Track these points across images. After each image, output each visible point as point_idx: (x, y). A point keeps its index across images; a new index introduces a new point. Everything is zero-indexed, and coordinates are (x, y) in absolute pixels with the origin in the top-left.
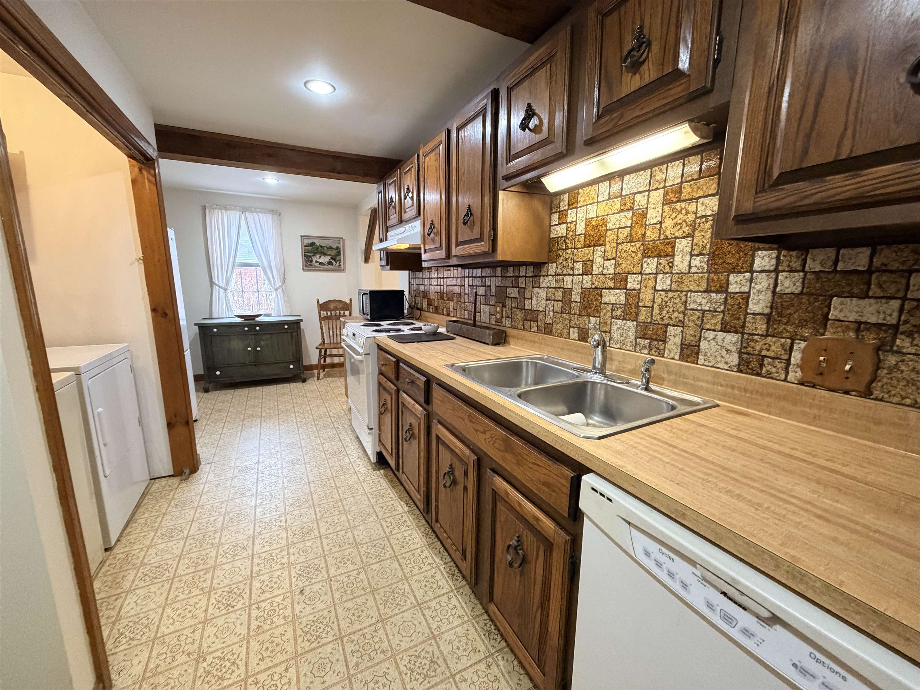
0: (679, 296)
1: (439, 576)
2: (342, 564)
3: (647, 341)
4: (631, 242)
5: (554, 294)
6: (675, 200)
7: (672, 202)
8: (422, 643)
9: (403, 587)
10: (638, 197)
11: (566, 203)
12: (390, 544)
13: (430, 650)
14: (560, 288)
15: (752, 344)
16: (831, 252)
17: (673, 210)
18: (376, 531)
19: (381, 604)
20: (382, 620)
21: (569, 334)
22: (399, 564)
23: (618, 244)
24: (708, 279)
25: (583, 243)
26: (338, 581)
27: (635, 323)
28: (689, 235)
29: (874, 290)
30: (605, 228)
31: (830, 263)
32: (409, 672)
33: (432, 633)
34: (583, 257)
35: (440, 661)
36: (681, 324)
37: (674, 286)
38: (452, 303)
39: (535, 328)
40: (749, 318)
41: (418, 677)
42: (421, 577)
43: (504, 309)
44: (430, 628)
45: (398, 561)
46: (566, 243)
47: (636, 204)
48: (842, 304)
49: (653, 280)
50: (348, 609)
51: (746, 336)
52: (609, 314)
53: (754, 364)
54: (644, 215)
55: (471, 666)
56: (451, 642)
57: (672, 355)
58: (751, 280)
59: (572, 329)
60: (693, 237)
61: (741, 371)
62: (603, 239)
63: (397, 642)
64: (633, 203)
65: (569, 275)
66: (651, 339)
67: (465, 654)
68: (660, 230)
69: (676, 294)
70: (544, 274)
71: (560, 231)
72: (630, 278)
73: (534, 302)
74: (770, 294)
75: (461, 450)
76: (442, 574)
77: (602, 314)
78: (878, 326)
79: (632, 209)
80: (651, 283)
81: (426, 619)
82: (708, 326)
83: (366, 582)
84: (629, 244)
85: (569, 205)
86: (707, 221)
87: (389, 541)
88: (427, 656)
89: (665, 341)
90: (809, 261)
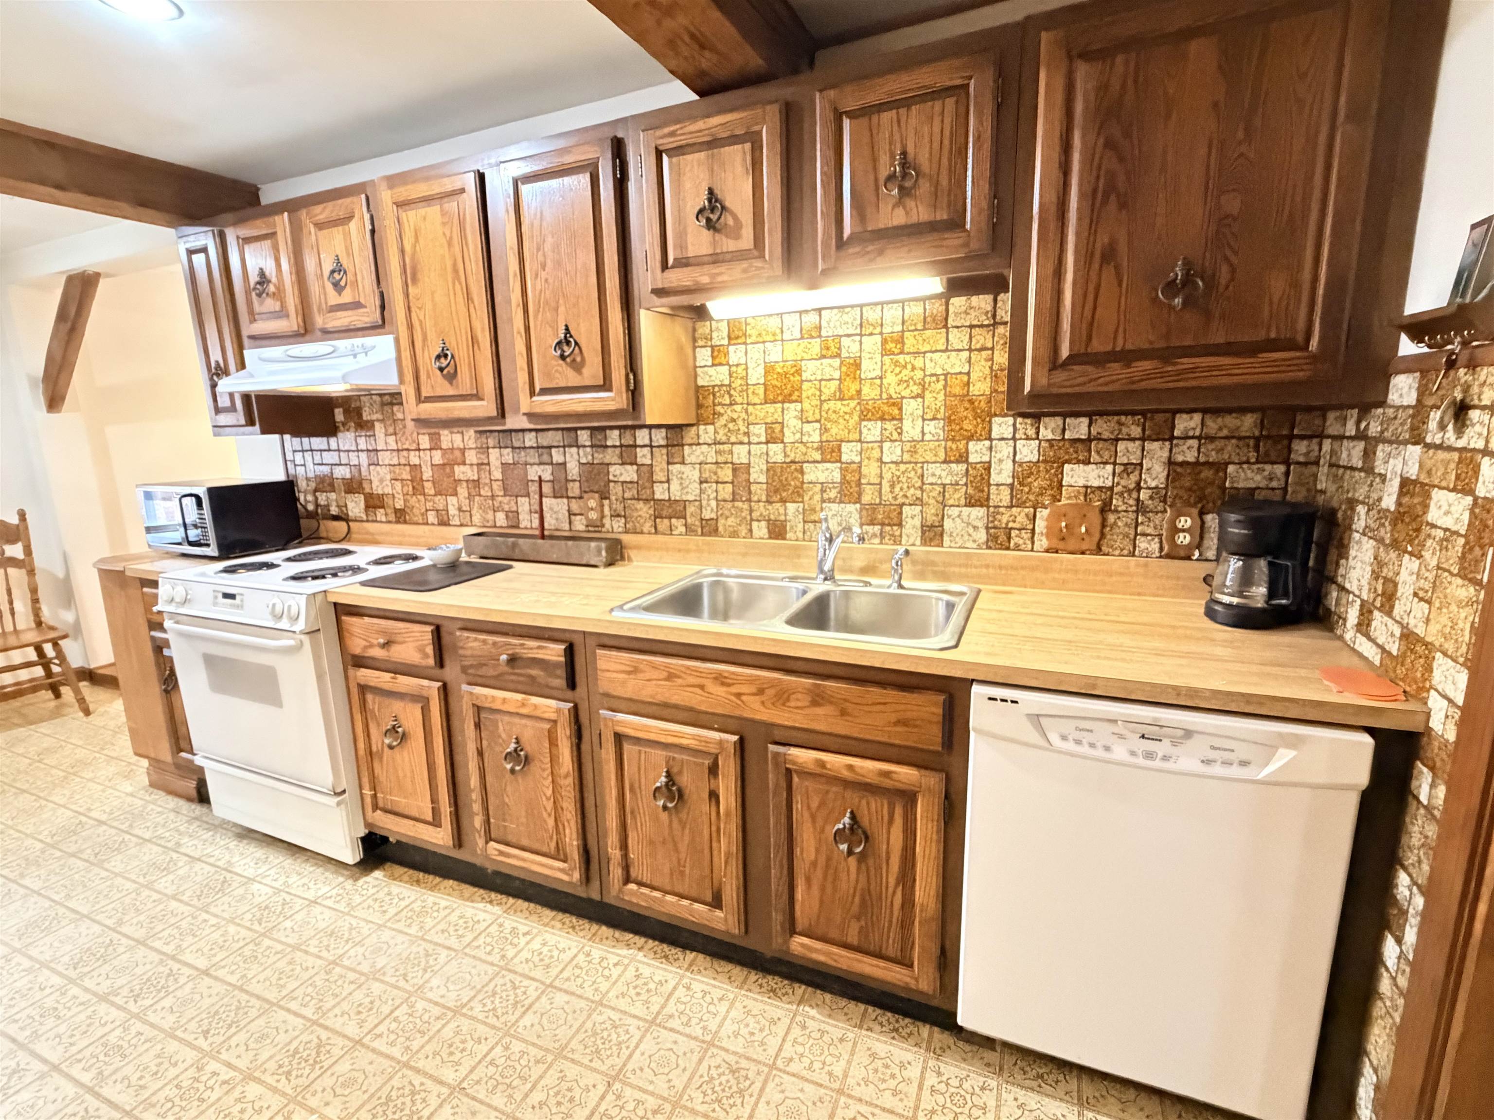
0: (913, 469)
1: (646, 971)
2: (458, 1055)
3: (877, 528)
4: (841, 399)
5: (715, 473)
6: (896, 351)
7: (893, 354)
8: (700, 1061)
9: (604, 1017)
10: (845, 341)
11: (725, 334)
12: (522, 975)
13: (719, 1060)
14: (726, 463)
15: (998, 517)
16: (1059, 420)
17: (896, 364)
18: (474, 971)
19: (591, 1061)
20: (614, 1078)
21: (751, 531)
22: (566, 992)
23: (822, 402)
24: (945, 448)
25: (762, 396)
26: (478, 1082)
27: (858, 506)
28: (918, 396)
29: (1094, 457)
30: (798, 378)
31: (1059, 431)
32: (716, 1105)
33: (703, 1042)
34: (765, 417)
35: (744, 1063)
36: (919, 502)
37: (906, 457)
38: (452, 500)
39: (683, 529)
40: (993, 489)
41: (731, 1101)
42: (620, 987)
43: (606, 502)
44: (695, 1038)
45: (560, 990)
46: (731, 396)
47: (844, 351)
48: (1072, 470)
49: (878, 450)
50: (541, 1104)
51: (992, 509)
52: (817, 497)
53: (1002, 538)
54: (857, 365)
55: (784, 1040)
56: (736, 1034)
57: (911, 541)
58: (991, 448)
59: (755, 525)
60: (923, 398)
61: (990, 548)
62: (797, 393)
63: (666, 1086)
64: (839, 349)
65: (741, 443)
66: (883, 524)
67: (765, 1034)
68: (881, 386)
69: (910, 466)
70: (690, 441)
71: (717, 376)
72: (845, 447)
73: (675, 486)
74: (1011, 464)
75: (694, 737)
76: (649, 965)
77: (806, 498)
78: (1100, 488)
79: (838, 355)
80: (876, 454)
81: (678, 1032)
82: (951, 502)
83: (533, 1051)
84: (839, 403)
85: (729, 338)
86: (938, 381)
87: (516, 973)
88: (721, 1070)
89: (900, 525)
90: (1042, 429)
